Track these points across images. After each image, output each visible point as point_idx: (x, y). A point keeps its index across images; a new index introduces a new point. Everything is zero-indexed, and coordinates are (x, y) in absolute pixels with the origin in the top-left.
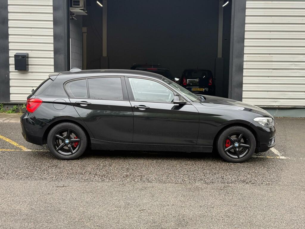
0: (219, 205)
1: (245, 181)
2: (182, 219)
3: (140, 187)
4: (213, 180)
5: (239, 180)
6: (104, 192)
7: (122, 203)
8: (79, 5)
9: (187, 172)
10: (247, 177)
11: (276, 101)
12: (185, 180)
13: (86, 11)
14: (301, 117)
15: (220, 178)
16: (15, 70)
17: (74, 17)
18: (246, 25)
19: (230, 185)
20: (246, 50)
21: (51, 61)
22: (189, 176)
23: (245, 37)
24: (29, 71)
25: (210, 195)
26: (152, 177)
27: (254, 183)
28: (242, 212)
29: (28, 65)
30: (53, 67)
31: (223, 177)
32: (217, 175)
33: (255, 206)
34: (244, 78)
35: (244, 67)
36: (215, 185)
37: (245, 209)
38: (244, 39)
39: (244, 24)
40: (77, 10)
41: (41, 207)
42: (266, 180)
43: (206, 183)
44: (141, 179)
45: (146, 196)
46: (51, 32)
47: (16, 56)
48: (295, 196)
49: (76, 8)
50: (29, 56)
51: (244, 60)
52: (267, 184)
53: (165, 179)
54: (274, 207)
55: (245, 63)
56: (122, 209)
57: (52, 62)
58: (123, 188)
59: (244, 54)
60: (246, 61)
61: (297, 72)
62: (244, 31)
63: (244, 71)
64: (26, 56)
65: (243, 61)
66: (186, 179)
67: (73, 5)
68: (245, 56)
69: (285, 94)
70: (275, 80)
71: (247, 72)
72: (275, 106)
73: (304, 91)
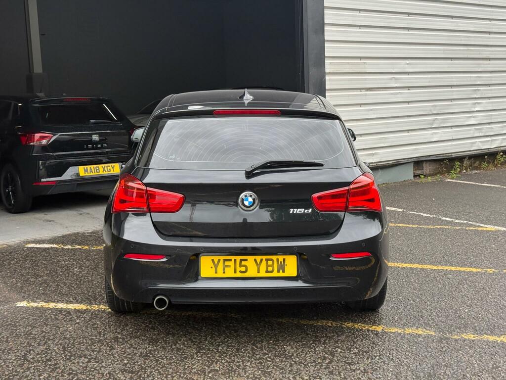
11: (373, 154)
20: (328, 50)
35: (327, 87)
51: (326, 71)
55: (327, 78)
59: (325, 57)
60: (329, 73)
61: (398, 93)
62: (323, 8)
63: (327, 94)
65: (324, 74)
68: (327, 61)
69: (385, 138)
70: (371, 112)
71: (331, 96)
72: (372, 163)
73: (408, 131)
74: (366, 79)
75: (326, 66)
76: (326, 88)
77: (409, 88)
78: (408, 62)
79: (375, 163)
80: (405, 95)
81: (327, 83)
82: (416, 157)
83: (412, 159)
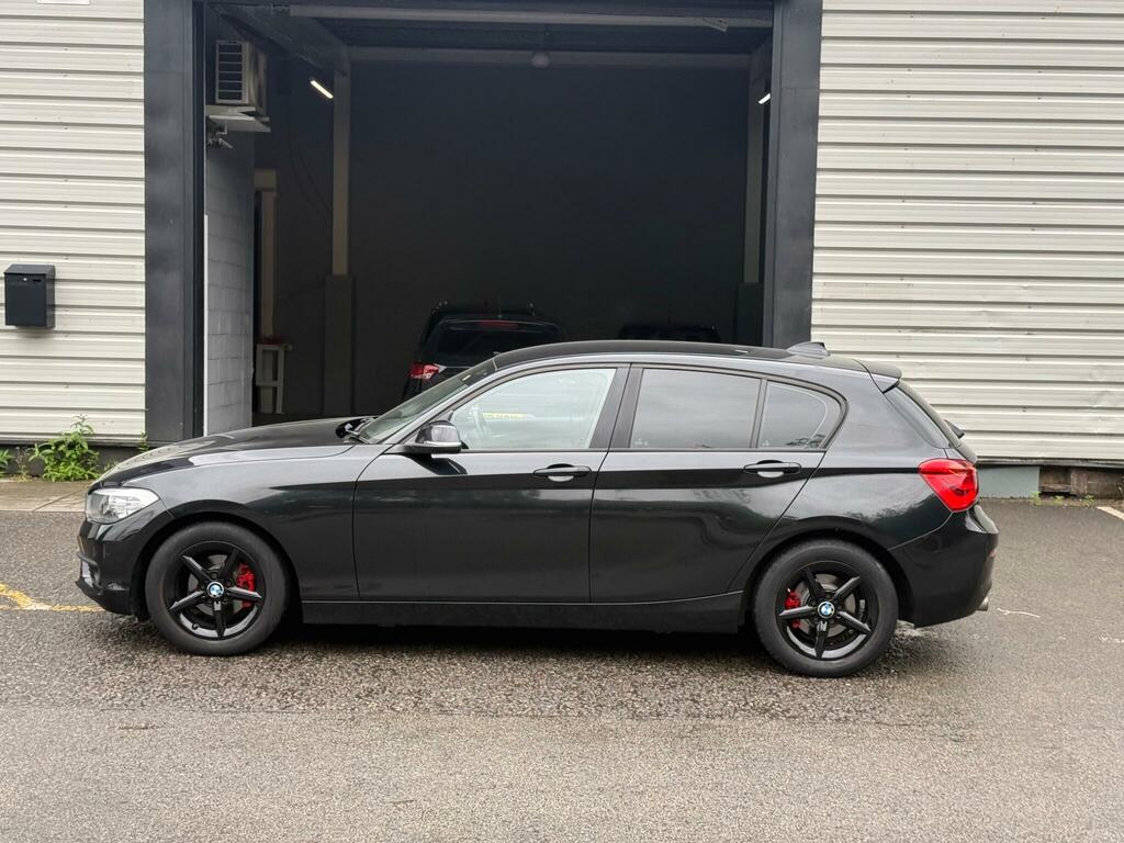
0: (664, 785)
1: (767, 710)
2: (531, 829)
3: (411, 729)
4: (661, 705)
5: (748, 707)
6: (284, 744)
7: (340, 780)
8: (239, 97)
9: (579, 679)
10: (778, 696)
12: (565, 707)
13: (267, 119)
14: (1012, 498)
15: (687, 699)
16: (7, 324)
17: (222, 137)
18: (819, 176)
19: (717, 722)
20: (820, 262)
21: (134, 293)
22: (582, 693)
23: (817, 218)
24: (57, 328)
25: (641, 753)
26: (457, 695)
27: (795, 717)
28: (735, 808)
29: (53, 306)
30: (144, 315)
31: (699, 695)
32: (679, 692)
33: (781, 788)
35: (813, 322)
36: (663, 722)
37: (746, 799)
38: (812, 222)
39: (810, 171)
40: (234, 115)
41: (61, 793)
42: (838, 705)
43: (635, 715)
44: (416, 704)
45: (424, 758)
46: (138, 193)
47: (11, 277)
48: (922, 756)
49: (230, 110)
50: (58, 276)
51: (814, 296)
52: (840, 719)
53: (499, 702)
54: (843, 791)
55: (815, 306)
56: (337, 798)
57: (138, 296)
58: (351, 733)
59: (812, 274)
60: (822, 300)
61: (995, 339)
62: (813, 196)
63: (814, 332)
64: (44, 275)
65: (810, 301)
66: (568, 704)
67: (220, 98)
68: (815, 281)
70: (923, 367)
71: (823, 337)
73: (1025, 408)
74: (910, 312)
75: (815, 288)
77: (1030, 331)
78: (1024, 285)
80: (1018, 342)
81: (814, 315)
82: (1043, 458)
83: (1035, 461)
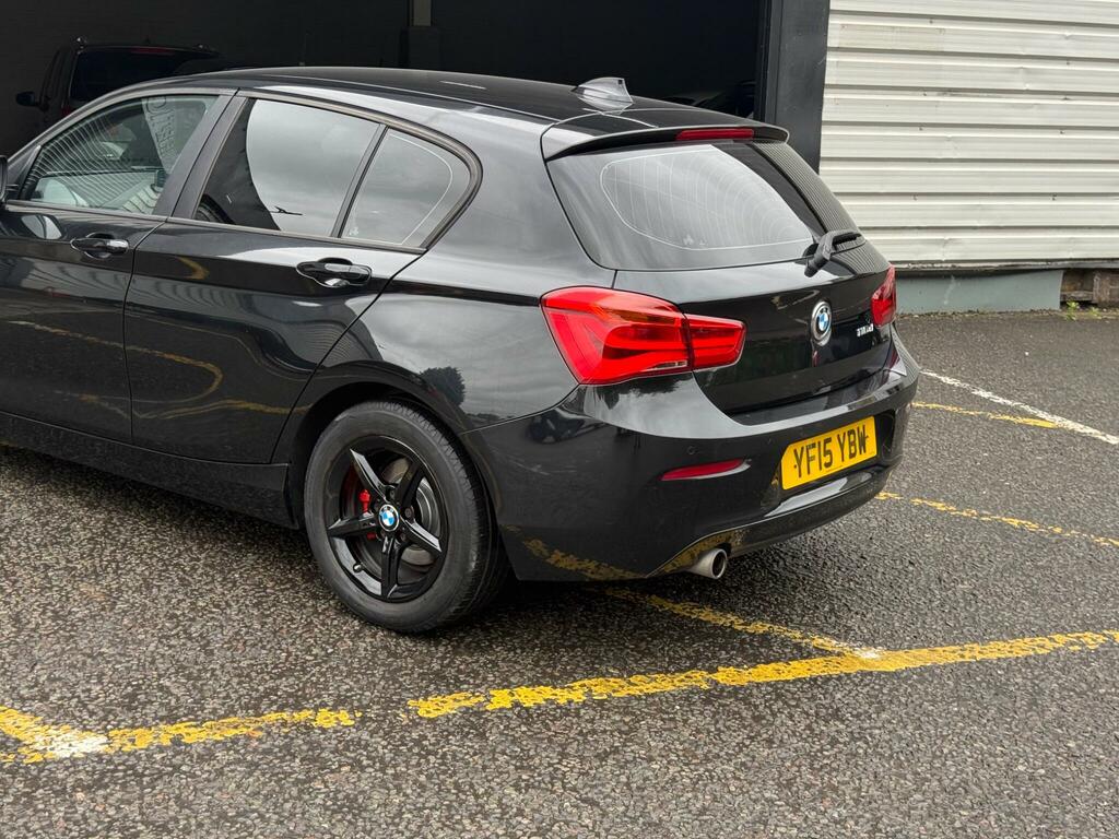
11: (945, 242)
14: (1032, 311)
34: (825, 132)
35: (828, 80)
51: (829, 45)
55: (831, 58)
59: (828, 12)
60: (837, 49)
61: (1031, 106)
63: (828, 96)
65: (823, 50)
68: (833, 21)
69: (983, 208)
70: (950, 144)
71: (837, 102)
72: (941, 262)
73: (1054, 195)
74: (940, 68)
75: (831, 32)
76: (826, 82)
77: (1066, 94)
78: (1067, 33)
79: (947, 262)
80: (1054, 110)
81: (829, 70)
82: (1071, 259)
83: (1059, 263)
